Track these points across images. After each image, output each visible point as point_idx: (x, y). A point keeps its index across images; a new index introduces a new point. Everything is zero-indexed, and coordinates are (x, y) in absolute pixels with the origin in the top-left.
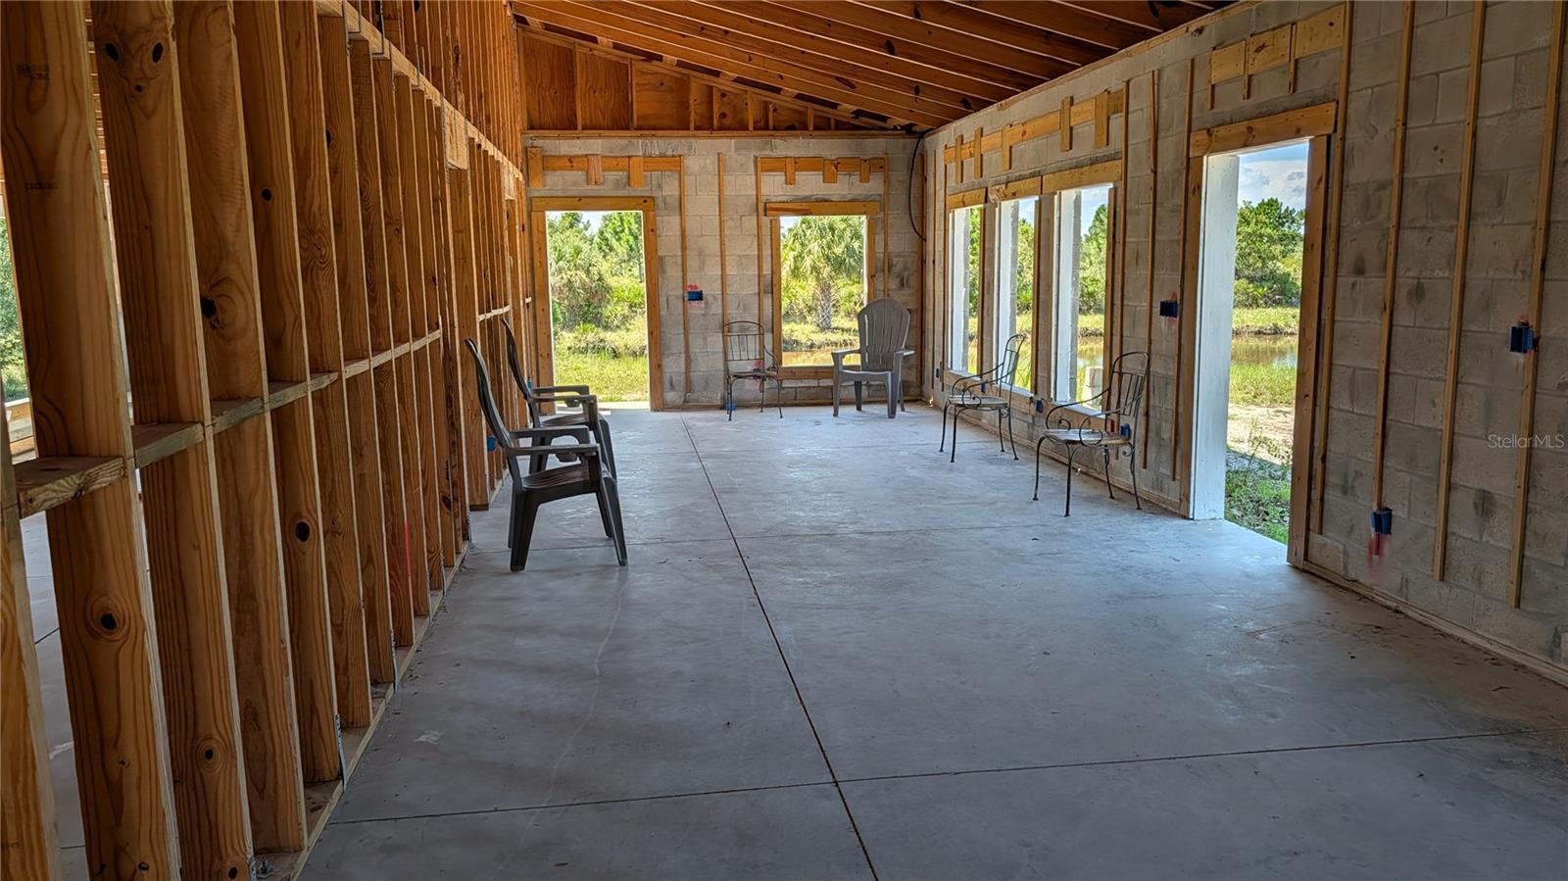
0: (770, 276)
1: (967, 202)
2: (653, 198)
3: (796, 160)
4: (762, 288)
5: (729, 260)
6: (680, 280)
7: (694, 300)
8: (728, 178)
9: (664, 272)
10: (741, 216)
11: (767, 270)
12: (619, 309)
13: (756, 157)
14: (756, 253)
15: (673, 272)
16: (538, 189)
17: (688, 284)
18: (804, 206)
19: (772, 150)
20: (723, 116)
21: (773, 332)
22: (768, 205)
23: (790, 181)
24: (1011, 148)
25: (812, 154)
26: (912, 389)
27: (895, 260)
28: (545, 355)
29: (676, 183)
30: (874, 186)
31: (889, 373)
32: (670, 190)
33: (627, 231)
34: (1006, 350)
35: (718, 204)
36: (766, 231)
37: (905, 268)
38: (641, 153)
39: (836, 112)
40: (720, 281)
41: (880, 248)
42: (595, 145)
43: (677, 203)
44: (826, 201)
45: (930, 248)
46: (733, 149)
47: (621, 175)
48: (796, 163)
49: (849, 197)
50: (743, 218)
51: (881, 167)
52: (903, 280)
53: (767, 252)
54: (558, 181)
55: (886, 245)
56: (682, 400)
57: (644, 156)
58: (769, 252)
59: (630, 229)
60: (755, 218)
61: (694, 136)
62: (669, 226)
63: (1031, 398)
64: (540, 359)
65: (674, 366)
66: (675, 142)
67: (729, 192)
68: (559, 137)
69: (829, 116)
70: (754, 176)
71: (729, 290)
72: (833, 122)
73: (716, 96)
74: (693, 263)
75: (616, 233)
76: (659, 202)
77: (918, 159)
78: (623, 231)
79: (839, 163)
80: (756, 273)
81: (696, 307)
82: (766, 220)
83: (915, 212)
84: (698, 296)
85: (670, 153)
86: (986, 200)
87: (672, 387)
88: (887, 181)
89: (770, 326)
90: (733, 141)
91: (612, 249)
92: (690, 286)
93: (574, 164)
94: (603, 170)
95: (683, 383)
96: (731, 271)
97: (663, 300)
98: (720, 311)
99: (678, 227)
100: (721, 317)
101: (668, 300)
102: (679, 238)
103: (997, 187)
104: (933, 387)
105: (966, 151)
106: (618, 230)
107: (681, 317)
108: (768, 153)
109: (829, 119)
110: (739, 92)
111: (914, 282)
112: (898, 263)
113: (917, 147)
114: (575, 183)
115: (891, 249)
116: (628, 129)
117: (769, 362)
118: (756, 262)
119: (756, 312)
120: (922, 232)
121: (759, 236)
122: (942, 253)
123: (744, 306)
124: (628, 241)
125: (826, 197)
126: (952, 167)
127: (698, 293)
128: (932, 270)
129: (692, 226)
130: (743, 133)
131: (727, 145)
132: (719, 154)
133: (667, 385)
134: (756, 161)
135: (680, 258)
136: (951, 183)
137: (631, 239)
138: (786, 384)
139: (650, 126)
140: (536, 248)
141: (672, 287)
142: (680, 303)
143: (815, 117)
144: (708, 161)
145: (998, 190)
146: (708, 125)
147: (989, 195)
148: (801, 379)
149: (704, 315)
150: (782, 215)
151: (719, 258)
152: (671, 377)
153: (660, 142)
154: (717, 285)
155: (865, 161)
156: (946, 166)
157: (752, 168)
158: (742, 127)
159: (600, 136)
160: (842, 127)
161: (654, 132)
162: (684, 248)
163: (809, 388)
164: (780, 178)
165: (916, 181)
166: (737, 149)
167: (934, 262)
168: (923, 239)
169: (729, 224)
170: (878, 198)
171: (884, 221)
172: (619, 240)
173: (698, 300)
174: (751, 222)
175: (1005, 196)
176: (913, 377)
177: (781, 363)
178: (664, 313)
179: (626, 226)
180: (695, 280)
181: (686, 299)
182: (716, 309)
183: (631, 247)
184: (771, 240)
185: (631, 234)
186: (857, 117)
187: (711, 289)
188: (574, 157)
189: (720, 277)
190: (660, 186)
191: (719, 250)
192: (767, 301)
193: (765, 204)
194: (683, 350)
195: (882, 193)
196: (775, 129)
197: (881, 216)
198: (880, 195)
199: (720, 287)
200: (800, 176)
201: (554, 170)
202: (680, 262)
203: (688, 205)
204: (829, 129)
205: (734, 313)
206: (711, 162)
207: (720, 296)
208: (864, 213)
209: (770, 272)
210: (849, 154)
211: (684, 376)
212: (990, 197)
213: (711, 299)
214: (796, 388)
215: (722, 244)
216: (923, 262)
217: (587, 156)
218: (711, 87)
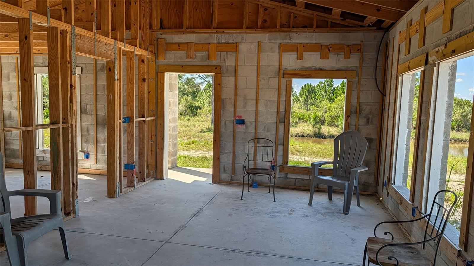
0: (284, 113)
1: (411, 67)
2: (220, 67)
3: (304, 45)
4: (278, 119)
5: (261, 103)
6: (233, 113)
7: (239, 124)
8: (263, 56)
9: (224, 107)
10: (269, 78)
11: (282, 109)
12: (295, 120)
13: (280, 44)
14: (277, 99)
15: (229, 107)
16: (162, 61)
17: (237, 115)
18: (307, 72)
19: (290, 40)
20: (265, 21)
21: (283, 145)
22: (285, 71)
23: (300, 58)
24: (453, 10)
25: (314, 42)
26: (370, 188)
27: (364, 107)
28: (160, 148)
29: (234, 58)
30: (353, 61)
31: (347, 183)
32: (230, 62)
33: (304, 95)
34: (434, 202)
35: (256, 70)
36: (283, 86)
37: (371, 112)
38: (215, 42)
39: (331, 16)
40: (254, 114)
41: (354, 100)
42: (191, 38)
43: (234, 69)
44: (321, 70)
45: (387, 101)
46: (267, 39)
47: (204, 53)
48: (304, 47)
49: (336, 68)
50: (271, 79)
51: (358, 50)
52: (368, 119)
53: (283, 98)
54: (172, 57)
55: (358, 97)
56: (230, 178)
57: (217, 43)
58: (284, 99)
59: (305, 94)
60: (277, 79)
61: (245, 32)
62: (229, 82)
63: (459, 251)
64: (158, 150)
65: (226, 159)
66: (234, 35)
67: (263, 63)
68: (174, 33)
69: (327, 20)
70: (278, 55)
71: (259, 119)
72: (329, 23)
73: (261, 10)
74: (240, 103)
75: (301, 95)
76: (224, 68)
77: (383, 45)
78: (303, 94)
79: (331, 47)
80: (276, 110)
81: (241, 128)
82: (284, 81)
83: (379, 78)
84: (241, 122)
85: (231, 41)
86: (426, 63)
87: (225, 171)
88: (362, 59)
89: (282, 141)
90: (267, 34)
91: (299, 100)
92: (238, 116)
93: (181, 48)
94: (196, 51)
95: (231, 168)
96: (261, 108)
97: (223, 123)
98: (253, 131)
99: (234, 83)
100: (254, 135)
101: (225, 123)
102: (233, 89)
103: (437, 49)
104: (383, 191)
105: (414, 29)
106: (302, 94)
107: (232, 133)
108: (287, 41)
109: (328, 22)
110: (274, 7)
111: (376, 121)
112: (366, 109)
113: (383, 37)
114: (181, 58)
115: (361, 100)
116: (210, 29)
117: (280, 162)
118: (276, 104)
119: (274, 133)
120: (383, 91)
121: (279, 89)
122: (394, 104)
123: (268, 129)
124: (304, 98)
125: (321, 68)
126: (403, 45)
127: (241, 120)
128: (387, 114)
129: (241, 83)
130: (273, 30)
131: (263, 37)
132: (258, 42)
133: (222, 169)
134: (280, 46)
135: (233, 100)
136: (402, 56)
137: (306, 97)
138: (290, 176)
139: (222, 27)
140: (159, 92)
141: (228, 117)
142: (231, 125)
143: (317, 20)
144: (252, 46)
145: (437, 52)
146: (254, 26)
147: (429, 57)
148: (299, 173)
149: (245, 133)
150: (294, 77)
151: (255, 101)
152: (225, 165)
153: (226, 35)
154: (253, 116)
155: (348, 46)
156: (399, 45)
157: (277, 50)
158: (274, 26)
159: (195, 33)
160: (333, 26)
161: (223, 30)
162: (236, 95)
163: (303, 180)
164: (294, 55)
165: (381, 59)
166: (269, 39)
167: (389, 109)
168: (384, 95)
169: (262, 82)
170: (354, 68)
171: (358, 83)
172: (301, 97)
173: (242, 124)
174: (275, 82)
175: (444, 55)
176: (371, 180)
177: (287, 163)
178: (223, 130)
179: (304, 93)
180: (240, 112)
181: (235, 123)
182: (252, 130)
183: (305, 100)
184: (286, 92)
185: (306, 95)
186: (344, 19)
187: (249, 118)
188: (181, 43)
189: (255, 112)
190: (225, 60)
191: (255, 96)
192: (281, 127)
193: (284, 71)
194: (231, 151)
195: (358, 65)
196: (293, 27)
197: (357, 79)
198: (357, 67)
199: (254, 117)
200: (306, 55)
201: (171, 50)
202: (233, 102)
203: (240, 71)
204: (327, 27)
205: (261, 133)
206: (254, 47)
207: (254, 123)
208: (345, 78)
209: (284, 111)
210: (337, 41)
211: (231, 165)
212: (430, 59)
213: (249, 124)
214: (296, 179)
215: (257, 93)
216: (383, 109)
217: (187, 43)
218: (258, 5)
